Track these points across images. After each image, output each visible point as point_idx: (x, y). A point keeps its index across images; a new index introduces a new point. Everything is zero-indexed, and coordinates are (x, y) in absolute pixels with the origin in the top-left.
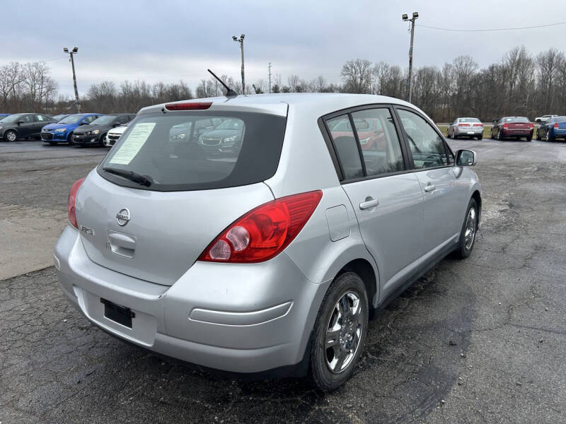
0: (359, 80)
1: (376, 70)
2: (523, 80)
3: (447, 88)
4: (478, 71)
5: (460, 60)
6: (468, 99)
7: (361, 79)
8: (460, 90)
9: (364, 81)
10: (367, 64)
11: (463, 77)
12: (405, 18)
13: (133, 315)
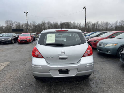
0: (10, 25)
1: (14, 23)
2: (45, 27)
3: (31, 28)
4: (37, 24)
5: (33, 22)
6: (36, 30)
7: (11, 25)
8: (34, 28)
9: (12, 25)
10: (12, 21)
11: (34, 25)
12: (25, 12)
13: (69, 71)
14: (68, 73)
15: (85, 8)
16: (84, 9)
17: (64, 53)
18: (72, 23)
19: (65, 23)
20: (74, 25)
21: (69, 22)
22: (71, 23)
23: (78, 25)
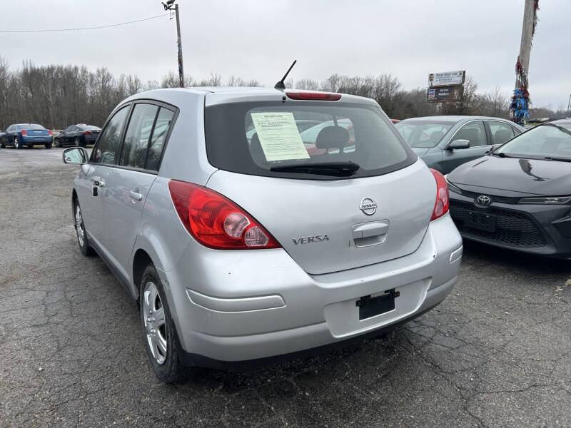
13: (398, 294)
14: (392, 307)
15: (174, 7)
16: (167, 8)
17: (374, 207)
18: (92, 76)
19: (51, 70)
20: (104, 87)
21: (76, 69)
22: (84, 71)
23: (128, 87)
